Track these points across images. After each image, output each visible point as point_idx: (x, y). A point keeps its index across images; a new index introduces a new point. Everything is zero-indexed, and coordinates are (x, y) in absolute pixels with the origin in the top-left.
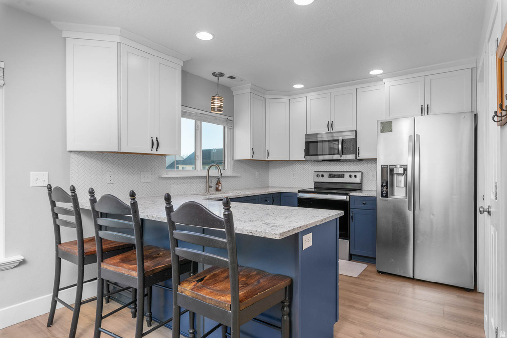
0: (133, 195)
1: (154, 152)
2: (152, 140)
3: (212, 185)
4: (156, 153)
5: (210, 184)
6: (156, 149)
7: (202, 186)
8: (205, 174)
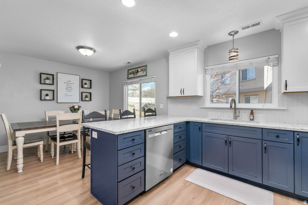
6: (183, 94)
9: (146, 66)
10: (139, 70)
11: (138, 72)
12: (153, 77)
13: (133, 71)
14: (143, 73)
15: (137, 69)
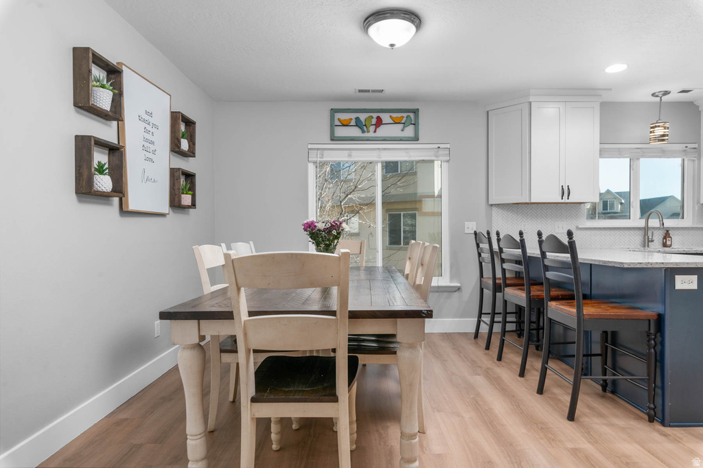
0: (521, 234)
1: (565, 200)
2: (563, 189)
3: (654, 238)
4: (567, 201)
5: (650, 237)
6: (567, 197)
7: (637, 238)
8: (642, 223)
9: (416, 112)
10: (385, 118)
11: (379, 122)
12: (441, 146)
13: (357, 119)
14: (402, 130)
15: (375, 115)
